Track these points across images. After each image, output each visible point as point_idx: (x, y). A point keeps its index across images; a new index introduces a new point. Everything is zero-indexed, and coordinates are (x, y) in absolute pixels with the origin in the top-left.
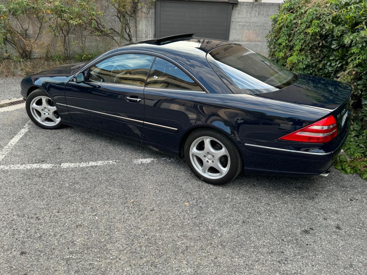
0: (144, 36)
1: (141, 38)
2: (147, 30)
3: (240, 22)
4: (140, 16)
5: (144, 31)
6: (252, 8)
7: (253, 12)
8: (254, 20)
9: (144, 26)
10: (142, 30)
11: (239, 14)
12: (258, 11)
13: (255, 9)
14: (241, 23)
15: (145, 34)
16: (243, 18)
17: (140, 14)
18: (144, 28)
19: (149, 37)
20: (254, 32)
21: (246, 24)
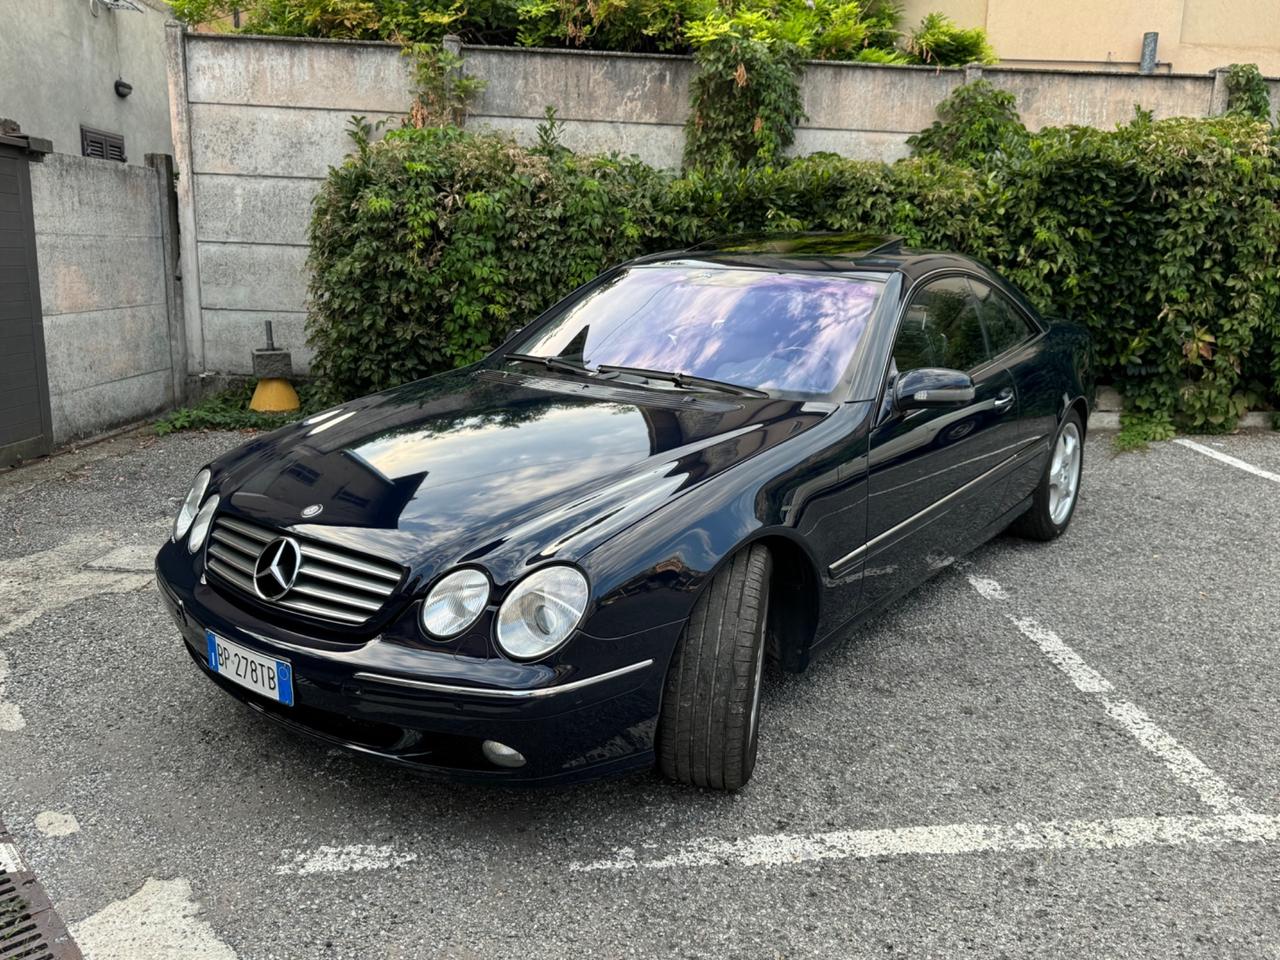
6: (62, 175)
8: (73, 223)
12: (76, 191)
13: (68, 181)
14: (48, 238)
16: (47, 216)
20: (81, 271)
21: (58, 241)
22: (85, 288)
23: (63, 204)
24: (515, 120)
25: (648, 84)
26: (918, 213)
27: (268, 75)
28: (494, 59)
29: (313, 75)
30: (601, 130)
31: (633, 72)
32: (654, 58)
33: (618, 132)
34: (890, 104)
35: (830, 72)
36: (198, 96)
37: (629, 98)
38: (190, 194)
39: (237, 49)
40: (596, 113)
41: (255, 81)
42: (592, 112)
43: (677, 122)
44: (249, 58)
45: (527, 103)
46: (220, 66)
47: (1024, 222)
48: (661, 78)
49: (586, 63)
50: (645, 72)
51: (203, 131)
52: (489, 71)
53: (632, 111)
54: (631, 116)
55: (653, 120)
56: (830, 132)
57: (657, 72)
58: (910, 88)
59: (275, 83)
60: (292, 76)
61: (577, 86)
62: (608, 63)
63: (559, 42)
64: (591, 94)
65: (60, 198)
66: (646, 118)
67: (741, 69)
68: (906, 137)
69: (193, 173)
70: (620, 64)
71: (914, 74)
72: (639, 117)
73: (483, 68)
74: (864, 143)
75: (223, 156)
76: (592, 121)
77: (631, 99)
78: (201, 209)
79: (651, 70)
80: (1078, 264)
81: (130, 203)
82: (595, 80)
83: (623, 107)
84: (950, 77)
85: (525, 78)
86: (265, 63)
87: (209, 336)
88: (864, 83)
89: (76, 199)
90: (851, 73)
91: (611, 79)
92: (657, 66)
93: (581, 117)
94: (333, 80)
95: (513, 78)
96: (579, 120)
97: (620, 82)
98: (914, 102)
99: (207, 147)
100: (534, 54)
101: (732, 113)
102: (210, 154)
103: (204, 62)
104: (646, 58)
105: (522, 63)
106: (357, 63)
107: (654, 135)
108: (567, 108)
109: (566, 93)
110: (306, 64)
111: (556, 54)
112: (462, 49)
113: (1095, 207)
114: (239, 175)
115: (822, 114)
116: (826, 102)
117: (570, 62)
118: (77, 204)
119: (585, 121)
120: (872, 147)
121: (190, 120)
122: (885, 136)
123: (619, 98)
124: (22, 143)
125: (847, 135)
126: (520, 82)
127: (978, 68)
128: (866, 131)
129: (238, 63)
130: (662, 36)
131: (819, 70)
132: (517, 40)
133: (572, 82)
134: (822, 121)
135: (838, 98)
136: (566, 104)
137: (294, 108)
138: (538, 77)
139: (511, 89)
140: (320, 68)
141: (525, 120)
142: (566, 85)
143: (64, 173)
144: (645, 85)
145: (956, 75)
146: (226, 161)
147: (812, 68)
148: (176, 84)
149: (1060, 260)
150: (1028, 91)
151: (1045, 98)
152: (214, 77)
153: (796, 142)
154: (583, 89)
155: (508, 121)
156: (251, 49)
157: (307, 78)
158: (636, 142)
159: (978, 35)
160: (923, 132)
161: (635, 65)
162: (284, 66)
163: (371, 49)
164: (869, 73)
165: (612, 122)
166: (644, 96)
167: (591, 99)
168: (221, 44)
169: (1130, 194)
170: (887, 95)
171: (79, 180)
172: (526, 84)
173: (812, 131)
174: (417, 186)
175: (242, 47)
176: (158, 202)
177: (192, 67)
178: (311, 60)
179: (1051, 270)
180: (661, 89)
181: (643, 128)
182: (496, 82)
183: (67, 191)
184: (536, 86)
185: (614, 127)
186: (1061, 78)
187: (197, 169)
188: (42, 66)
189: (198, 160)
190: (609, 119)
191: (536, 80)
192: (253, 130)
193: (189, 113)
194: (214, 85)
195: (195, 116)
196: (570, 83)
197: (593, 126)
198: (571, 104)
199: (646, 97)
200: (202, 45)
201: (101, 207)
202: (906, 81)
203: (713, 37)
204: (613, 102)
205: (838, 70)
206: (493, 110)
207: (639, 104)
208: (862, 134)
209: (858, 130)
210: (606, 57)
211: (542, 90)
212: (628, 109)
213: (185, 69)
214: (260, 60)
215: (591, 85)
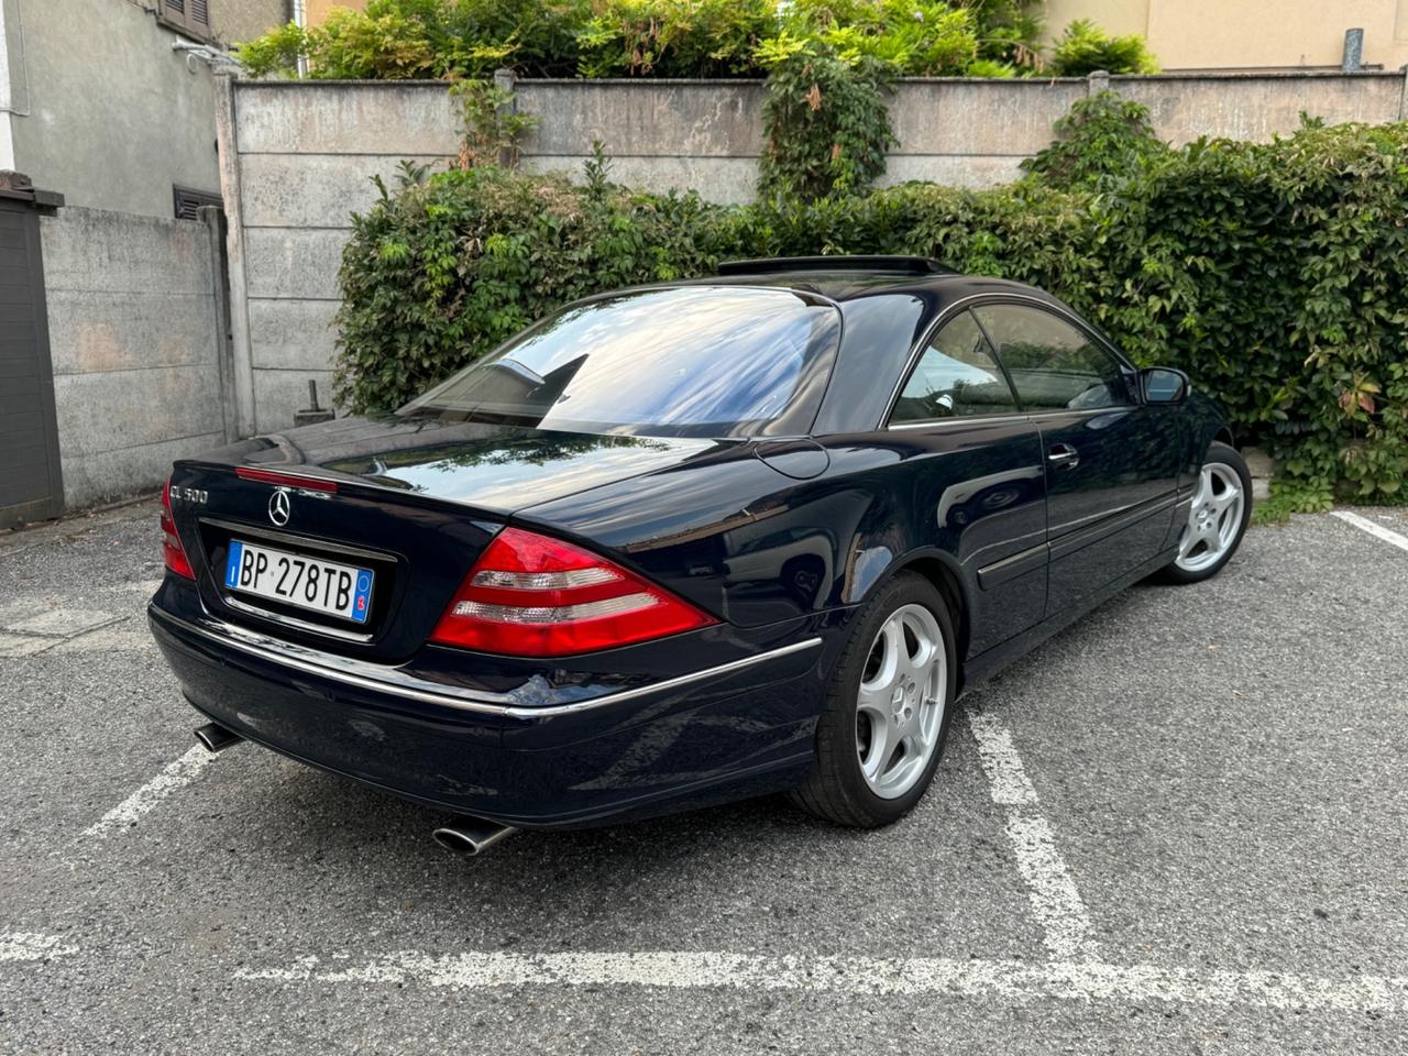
3: (59, 290)
6: (87, 230)
8: (100, 279)
12: (104, 247)
13: (95, 236)
14: (63, 295)
16: (65, 272)
20: (110, 329)
21: (81, 297)
22: (115, 347)
23: (88, 261)
24: (574, 159)
25: (719, 113)
26: (1000, 244)
27: (317, 120)
28: (550, 93)
29: (361, 119)
30: (666, 166)
31: (701, 100)
32: (724, 84)
33: (686, 168)
34: (999, 123)
35: (927, 90)
36: (247, 147)
37: (697, 129)
38: (240, 249)
39: (286, 96)
40: (661, 148)
41: (304, 127)
42: (657, 146)
43: (752, 154)
44: (297, 105)
45: (586, 140)
46: (269, 114)
47: (1132, 251)
48: (733, 106)
49: (649, 93)
50: (715, 100)
51: (253, 182)
52: (544, 107)
53: (701, 144)
54: (700, 149)
55: (725, 153)
56: (929, 159)
57: (728, 100)
58: (1023, 105)
59: (324, 128)
60: (340, 120)
62: (673, 92)
63: (623, 71)
64: (655, 127)
65: (85, 253)
66: (717, 151)
67: (815, 90)
68: (1019, 161)
69: (243, 226)
70: (687, 92)
71: (1027, 88)
72: (709, 150)
73: (539, 103)
74: (968, 169)
75: (272, 207)
76: (657, 156)
77: (700, 131)
78: (251, 265)
79: (721, 97)
80: (1200, 300)
81: (174, 259)
82: (660, 112)
83: (691, 140)
84: (1070, 89)
85: (584, 112)
86: (313, 108)
87: (260, 397)
88: (967, 101)
89: (105, 255)
90: (951, 90)
91: (677, 109)
92: (728, 92)
93: (644, 153)
94: (383, 123)
95: (571, 114)
96: (642, 156)
97: (688, 112)
98: (1028, 121)
99: (256, 199)
100: (592, 85)
101: (808, 141)
102: (259, 206)
103: (252, 111)
104: (716, 84)
105: (580, 97)
106: (407, 104)
107: (725, 170)
108: (629, 143)
109: (628, 126)
110: (354, 107)
111: (616, 84)
112: (515, 84)
113: (1217, 231)
114: (289, 228)
115: (919, 138)
116: (922, 122)
117: (632, 92)
118: (106, 260)
119: (650, 156)
120: (979, 174)
121: (239, 171)
122: (994, 160)
123: (687, 130)
124: (28, 197)
125: (949, 161)
126: (578, 117)
127: (1104, 77)
128: (971, 155)
129: (287, 109)
130: (734, 59)
131: (914, 89)
132: (578, 72)
133: (634, 115)
134: (920, 146)
135: (937, 118)
136: (629, 140)
137: (344, 155)
138: (598, 111)
139: (569, 125)
140: (369, 112)
141: (585, 158)
142: (628, 119)
143: (90, 228)
144: (715, 114)
145: (1078, 87)
146: (276, 212)
147: (907, 87)
148: (225, 134)
149: (1175, 296)
150: (1167, 101)
151: (1189, 109)
152: (263, 126)
153: (889, 171)
154: (646, 122)
155: (566, 160)
156: (300, 93)
157: (356, 123)
158: (706, 177)
159: (1135, 43)
160: (1039, 154)
161: (703, 93)
162: (333, 110)
163: (421, 89)
164: (973, 88)
165: (679, 157)
166: (714, 126)
167: (655, 132)
168: (269, 90)
169: (1265, 215)
170: (996, 112)
171: (109, 235)
172: (585, 118)
173: (907, 158)
174: (437, 230)
175: (291, 92)
176: (209, 257)
177: (241, 116)
178: (359, 103)
179: (1163, 307)
180: (733, 118)
181: (714, 163)
182: (552, 118)
183: (94, 247)
184: (596, 121)
185: (681, 162)
186: (1208, 85)
187: (247, 223)
188: (129, 125)
189: (248, 213)
190: (676, 154)
191: (595, 114)
192: (302, 179)
193: (238, 164)
194: (262, 134)
195: (244, 167)
196: (632, 116)
197: (658, 160)
198: (634, 139)
199: (716, 128)
200: (251, 93)
201: (136, 263)
202: (1018, 96)
203: (785, 57)
204: (679, 134)
205: (936, 87)
206: (550, 148)
207: (709, 136)
208: (967, 159)
209: (962, 155)
210: (671, 85)
211: (602, 125)
212: (696, 142)
213: (234, 119)
214: (308, 105)
215: (656, 117)
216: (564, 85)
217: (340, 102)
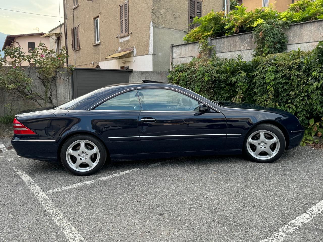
0: (63, 97)
1: (60, 99)
2: (65, 93)
4: (58, 82)
5: (63, 93)
7: (142, 77)
9: (62, 90)
10: (61, 93)
11: (133, 79)
12: (145, 77)
15: (63, 96)
17: (59, 81)
18: (63, 91)
19: (67, 98)
24: (221, 53)
25: (249, 40)
27: (183, 51)
28: (217, 40)
29: (189, 50)
30: (238, 53)
31: (245, 37)
32: (250, 33)
34: (320, 32)
35: (299, 26)
36: (174, 57)
40: (237, 49)
41: (181, 53)
43: (255, 48)
45: (223, 49)
46: (177, 51)
49: (235, 37)
50: (247, 37)
51: (174, 63)
52: (216, 43)
54: (244, 48)
55: (249, 49)
56: (299, 44)
57: (251, 36)
59: (183, 53)
60: (186, 51)
61: (233, 43)
62: (240, 36)
64: (236, 45)
66: (248, 48)
67: (261, 32)
70: (242, 36)
72: (246, 48)
74: (310, 46)
76: (236, 51)
77: (245, 44)
79: (249, 36)
83: (243, 46)
85: (223, 43)
88: (310, 27)
90: (306, 25)
91: (240, 40)
93: (234, 51)
94: (191, 50)
96: (233, 51)
97: (242, 40)
100: (225, 37)
103: (175, 51)
104: (248, 33)
105: (223, 40)
106: (195, 46)
107: (250, 52)
108: (231, 49)
109: (231, 45)
110: (188, 48)
111: (229, 36)
112: (211, 39)
115: (296, 39)
116: (298, 35)
117: (232, 38)
119: (235, 51)
120: (314, 47)
123: (242, 44)
125: (305, 44)
126: (222, 44)
129: (179, 50)
131: (295, 26)
133: (232, 42)
134: (297, 41)
135: (301, 33)
136: (231, 48)
137: (186, 57)
138: (225, 43)
139: (220, 46)
141: (223, 53)
142: (231, 43)
143: (142, 74)
144: (248, 40)
147: (294, 26)
148: (171, 56)
152: (176, 53)
153: (288, 49)
154: (234, 44)
155: (220, 54)
156: (181, 46)
157: (188, 51)
158: (246, 55)
161: (246, 35)
162: (185, 49)
163: (197, 43)
164: (312, 24)
165: (240, 51)
166: (248, 43)
167: (236, 46)
168: (177, 47)
170: (319, 29)
172: (223, 45)
173: (293, 45)
175: (179, 47)
178: (188, 47)
180: (251, 40)
181: (247, 51)
182: (217, 46)
184: (225, 45)
185: (241, 52)
190: (240, 50)
192: (181, 62)
193: (172, 60)
194: (176, 55)
195: (173, 61)
196: (232, 43)
197: (236, 52)
198: (232, 48)
200: (174, 48)
203: (257, 25)
204: (240, 46)
205: (302, 25)
206: (217, 52)
207: (246, 45)
208: (310, 43)
209: (309, 42)
210: (239, 35)
211: (226, 46)
212: (244, 47)
213: (172, 53)
214: (182, 49)
215: (236, 42)
216: (220, 38)
217: (186, 47)
